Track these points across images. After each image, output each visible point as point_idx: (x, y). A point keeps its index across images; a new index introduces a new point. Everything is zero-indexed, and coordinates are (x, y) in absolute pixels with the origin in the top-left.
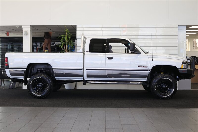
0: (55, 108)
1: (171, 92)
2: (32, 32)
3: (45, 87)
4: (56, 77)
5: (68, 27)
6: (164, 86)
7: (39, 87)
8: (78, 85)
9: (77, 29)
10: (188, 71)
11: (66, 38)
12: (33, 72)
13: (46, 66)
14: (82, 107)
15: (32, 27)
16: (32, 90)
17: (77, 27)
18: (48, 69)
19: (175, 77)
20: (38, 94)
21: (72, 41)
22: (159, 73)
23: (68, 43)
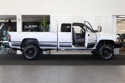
0: (43, 66)
1: (110, 55)
2: (23, 19)
3: (34, 53)
4: (40, 47)
5: (45, 16)
6: (106, 52)
7: (30, 53)
8: (51, 52)
9: (51, 17)
10: (120, 43)
11: (44, 23)
12: (26, 44)
13: (34, 40)
14: (59, 65)
15: (22, 16)
16: (25, 55)
17: (51, 16)
18: (36, 42)
19: (112, 47)
20: (30, 57)
21: (47, 25)
22: (103, 44)
23: (45, 26)
